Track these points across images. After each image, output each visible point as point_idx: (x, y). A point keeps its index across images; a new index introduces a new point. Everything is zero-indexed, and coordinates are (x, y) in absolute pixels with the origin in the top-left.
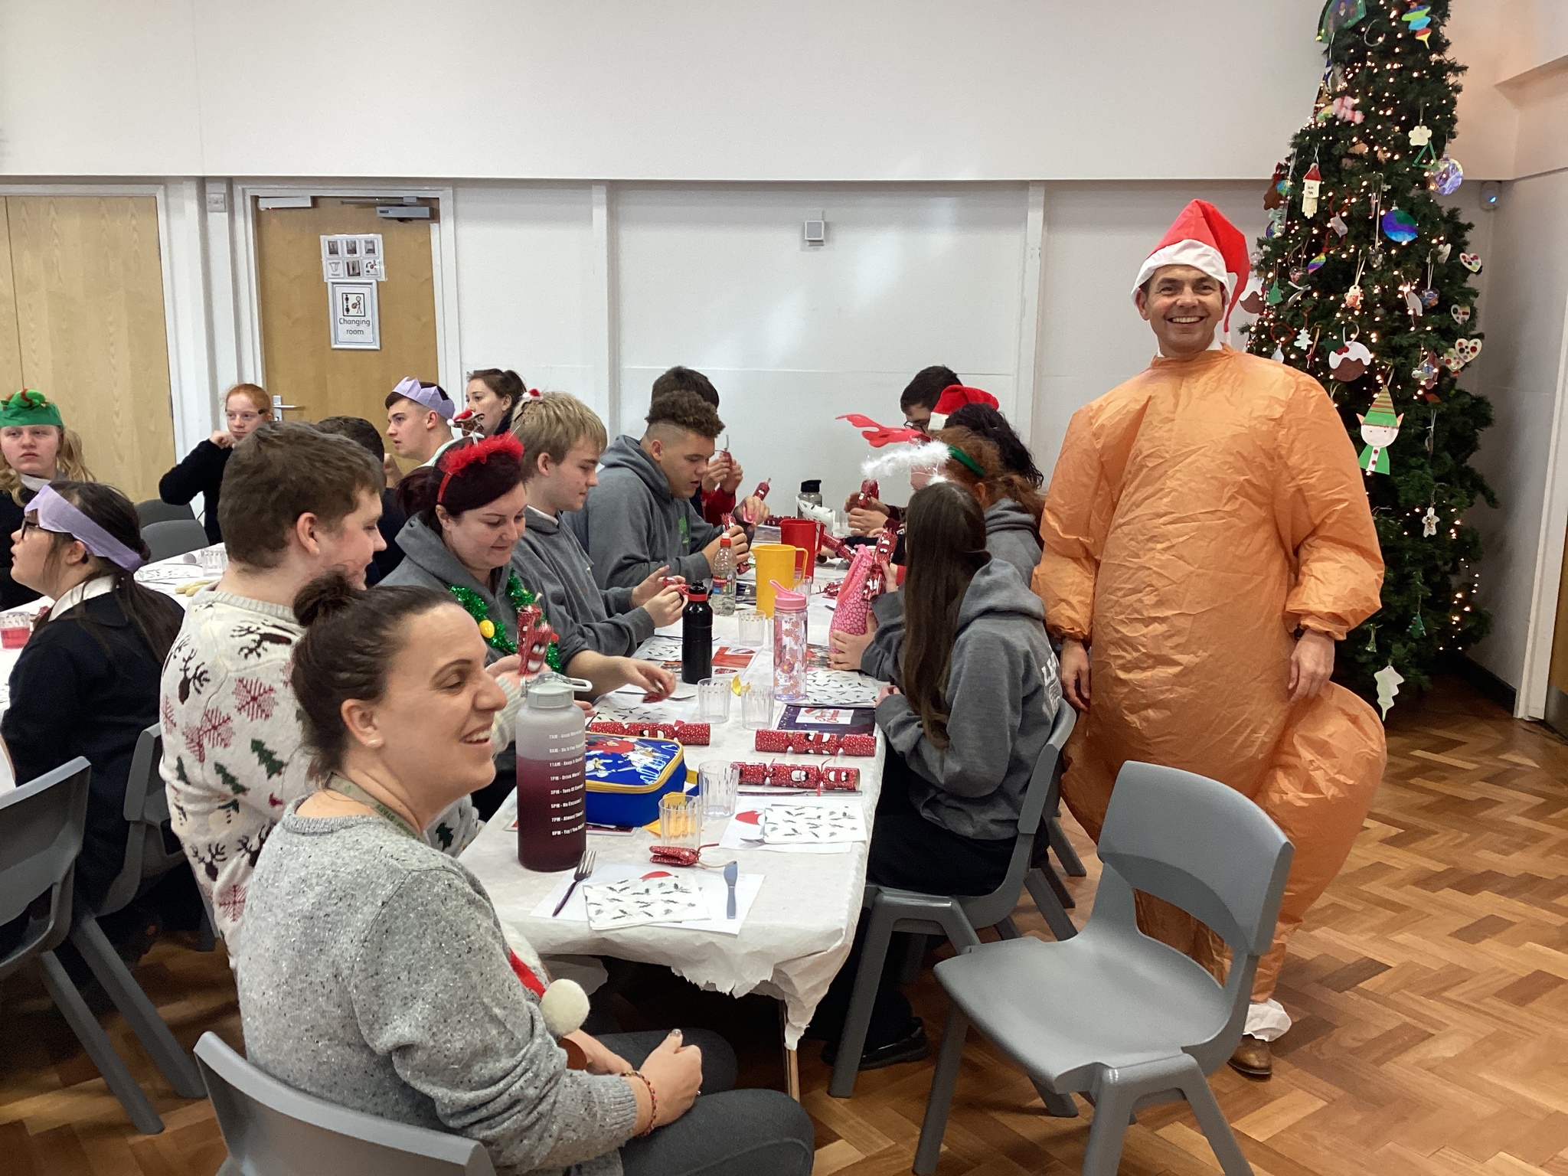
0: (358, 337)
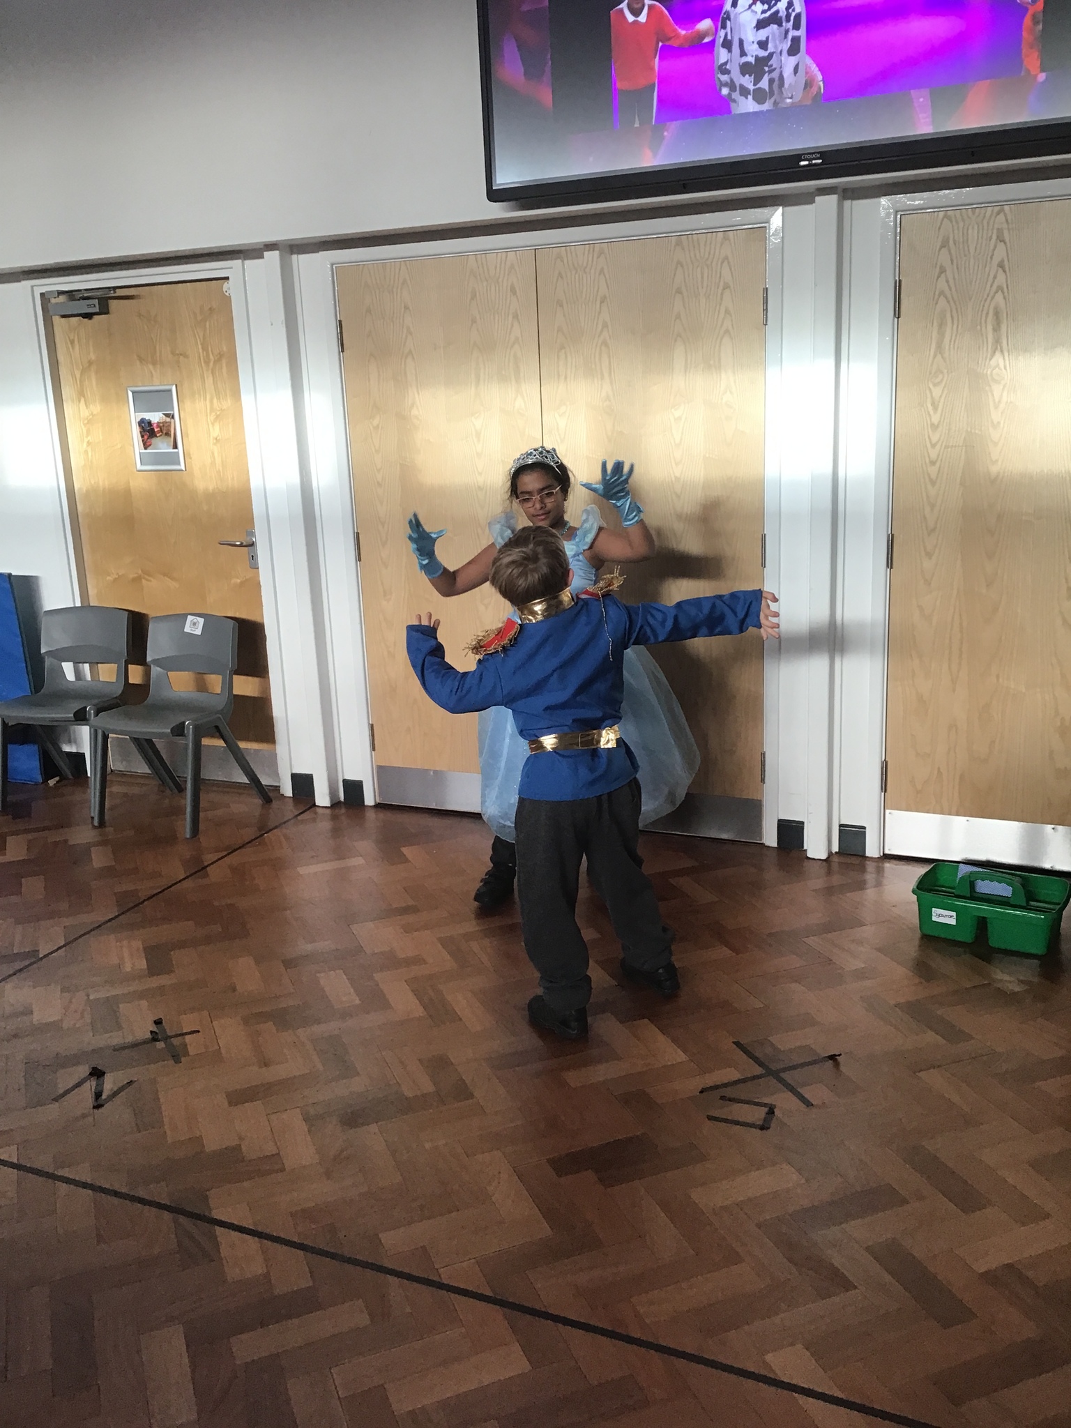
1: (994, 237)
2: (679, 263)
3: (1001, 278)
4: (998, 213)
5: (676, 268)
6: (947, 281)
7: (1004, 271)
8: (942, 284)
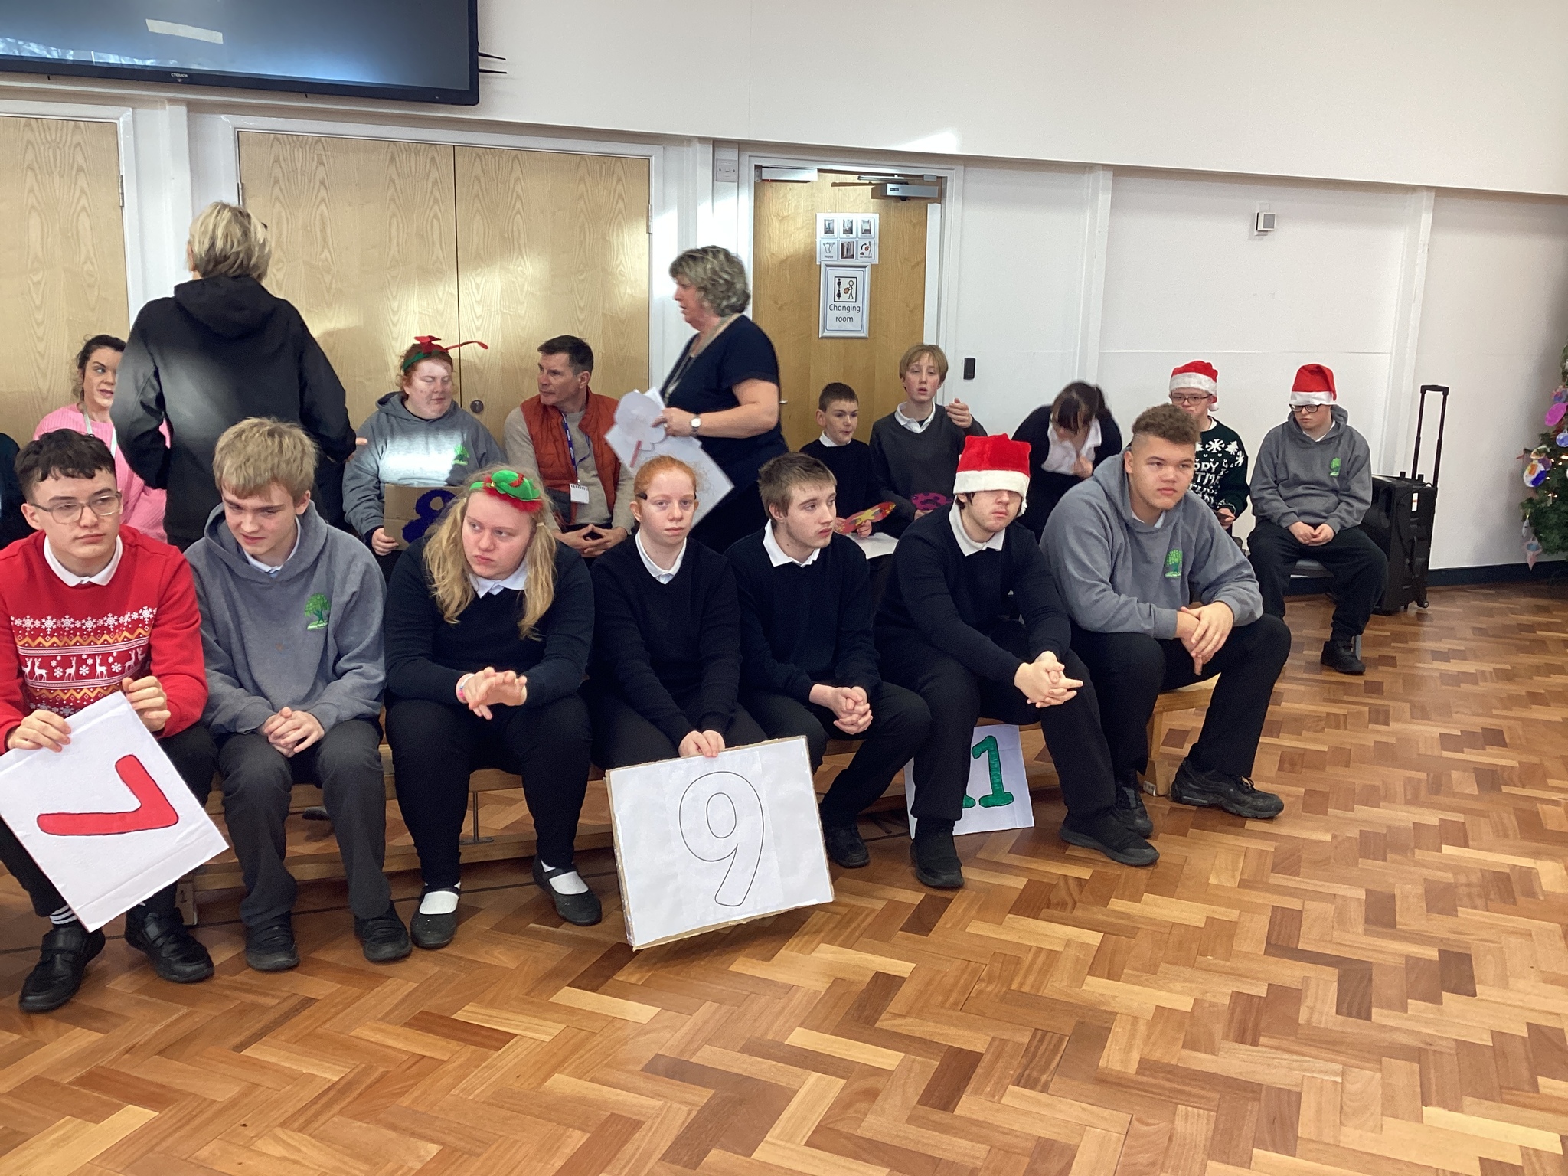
0: (848, 325)
1: (316, 159)
2: (29, 142)
3: (323, 193)
4: (317, 142)
5: (27, 147)
6: (281, 189)
7: (325, 186)
8: (277, 190)
